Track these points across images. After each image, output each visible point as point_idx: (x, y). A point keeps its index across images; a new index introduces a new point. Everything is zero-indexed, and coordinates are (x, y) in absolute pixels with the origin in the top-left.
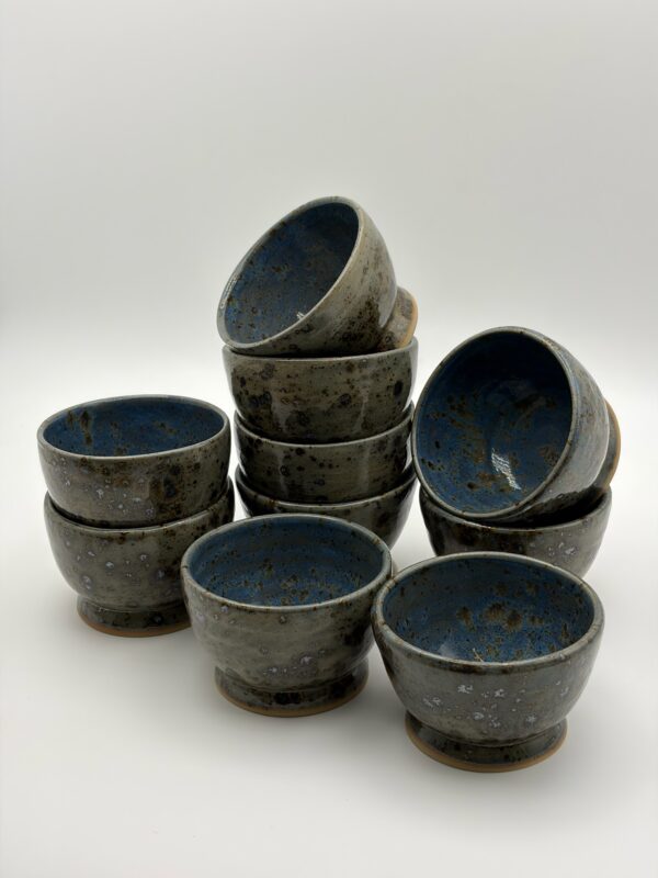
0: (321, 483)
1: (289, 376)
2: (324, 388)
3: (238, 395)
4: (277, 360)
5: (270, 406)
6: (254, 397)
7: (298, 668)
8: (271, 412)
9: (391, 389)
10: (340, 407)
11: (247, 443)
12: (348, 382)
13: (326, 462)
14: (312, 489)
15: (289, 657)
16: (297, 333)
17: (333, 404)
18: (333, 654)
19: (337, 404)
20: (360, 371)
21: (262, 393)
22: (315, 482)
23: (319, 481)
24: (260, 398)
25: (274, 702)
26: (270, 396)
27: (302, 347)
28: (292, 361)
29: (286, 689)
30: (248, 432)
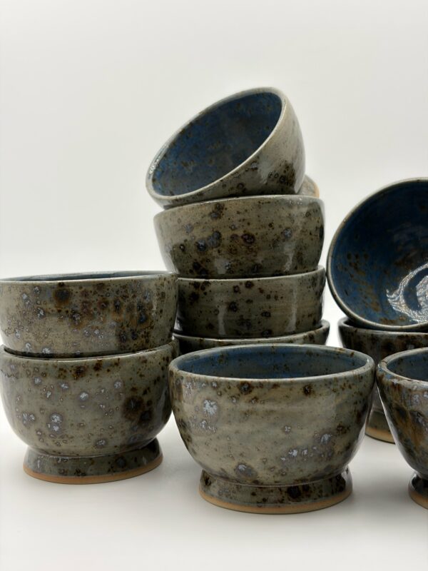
2: (270, 222)
3: (182, 245)
4: (226, 200)
5: (219, 245)
6: (202, 239)
7: (317, 449)
8: (219, 252)
9: (318, 231)
10: (284, 241)
11: (192, 289)
12: (290, 217)
13: (273, 293)
14: (259, 323)
15: (311, 434)
16: (246, 171)
17: (278, 237)
18: (348, 431)
19: (282, 238)
20: (299, 208)
21: (210, 233)
22: (262, 314)
23: (266, 313)
24: (208, 239)
25: (286, 498)
26: (220, 234)
27: (248, 187)
28: (241, 198)
29: (297, 481)
30: (192, 280)
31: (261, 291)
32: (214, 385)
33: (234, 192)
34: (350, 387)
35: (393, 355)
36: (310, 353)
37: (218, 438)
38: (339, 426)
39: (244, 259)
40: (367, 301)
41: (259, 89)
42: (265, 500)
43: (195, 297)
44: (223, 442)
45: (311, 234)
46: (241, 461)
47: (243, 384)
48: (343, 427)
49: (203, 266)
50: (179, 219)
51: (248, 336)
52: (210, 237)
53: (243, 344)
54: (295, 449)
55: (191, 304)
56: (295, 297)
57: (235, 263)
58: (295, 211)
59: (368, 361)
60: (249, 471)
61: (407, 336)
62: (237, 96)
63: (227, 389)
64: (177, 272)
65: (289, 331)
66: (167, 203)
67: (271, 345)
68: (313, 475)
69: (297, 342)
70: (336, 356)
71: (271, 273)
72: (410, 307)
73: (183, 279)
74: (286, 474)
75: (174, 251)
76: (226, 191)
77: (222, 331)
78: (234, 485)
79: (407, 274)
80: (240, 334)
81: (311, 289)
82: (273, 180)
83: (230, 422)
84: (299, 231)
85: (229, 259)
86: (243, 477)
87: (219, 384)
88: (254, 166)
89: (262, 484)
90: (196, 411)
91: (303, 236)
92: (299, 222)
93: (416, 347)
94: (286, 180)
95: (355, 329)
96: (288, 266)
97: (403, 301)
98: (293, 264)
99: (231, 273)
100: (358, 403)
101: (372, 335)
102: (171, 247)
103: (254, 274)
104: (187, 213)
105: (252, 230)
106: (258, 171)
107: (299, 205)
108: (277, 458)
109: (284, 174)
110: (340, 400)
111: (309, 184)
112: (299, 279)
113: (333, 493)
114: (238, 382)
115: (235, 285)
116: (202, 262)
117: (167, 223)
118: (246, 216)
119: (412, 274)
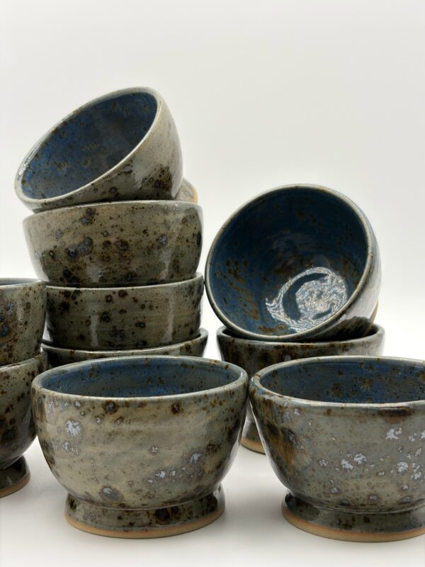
0: (141, 325)
1: (111, 218)
2: (145, 228)
3: (51, 251)
4: (98, 205)
5: (91, 252)
6: (72, 246)
7: (186, 469)
8: (91, 259)
9: (196, 237)
10: (159, 248)
11: (62, 298)
12: (165, 223)
13: (147, 303)
14: (133, 333)
15: (179, 455)
16: (119, 174)
17: (153, 244)
18: (218, 450)
19: (157, 244)
20: (174, 214)
21: (82, 240)
22: (136, 325)
23: (140, 323)
24: (79, 246)
25: (154, 520)
26: (91, 240)
27: (121, 191)
28: (113, 203)
29: (166, 503)
30: (62, 288)
31: (135, 301)
32: (78, 404)
33: (106, 196)
34: (221, 404)
35: (267, 368)
36: (184, 365)
37: (82, 460)
38: (209, 445)
39: (117, 267)
40: (246, 309)
41: (135, 89)
42: (131, 524)
43: (65, 307)
44: (88, 464)
45: (187, 241)
46: (106, 484)
47: (108, 403)
48: (213, 446)
49: (74, 273)
50: (48, 224)
51: (122, 347)
52: (81, 243)
53: (116, 356)
54: (163, 471)
55: (62, 314)
56: (171, 307)
57: (108, 271)
58: (170, 217)
59: (242, 374)
60: (114, 494)
61: (283, 346)
62: (112, 95)
63: (91, 409)
64: (46, 279)
65: (164, 342)
66: (36, 207)
67: (145, 357)
68: (183, 496)
69: (173, 353)
70: (212, 369)
71: (145, 282)
72: (288, 316)
73: (53, 287)
74: (154, 496)
75: (43, 258)
76: (98, 195)
77: (95, 342)
78: (99, 509)
79: (286, 281)
80: (113, 346)
81: (188, 298)
82: (147, 185)
83: (94, 443)
84: (175, 238)
85: (101, 267)
86: (108, 500)
87: (82, 403)
88: (127, 169)
89: (129, 507)
90: (58, 432)
91: (179, 244)
92: (175, 228)
93: (293, 358)
94: (162, 184)
95: (233, 338)
96: (164, 274)
97: (282, 310)
98: (169, 272)
99: (103, 282)
100: (230, 420)
101: (249, 345)
102: (40, 254)
103: (127, 283)
104: (56, 218)
105: (125, 236)
106: (132, 174)
107: (175, 210)
108: (143, 480)
109: (159, 179)
110: (210, 418)
111: (187, 189)
112: (175, 288)
113: (203, 514)
114: (102, 401)
115: (109, 294)
116: (72, 269)
117: (35, 228)
118: (119, 222)
119: (292, 281)
